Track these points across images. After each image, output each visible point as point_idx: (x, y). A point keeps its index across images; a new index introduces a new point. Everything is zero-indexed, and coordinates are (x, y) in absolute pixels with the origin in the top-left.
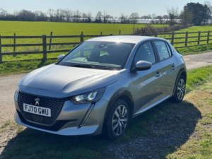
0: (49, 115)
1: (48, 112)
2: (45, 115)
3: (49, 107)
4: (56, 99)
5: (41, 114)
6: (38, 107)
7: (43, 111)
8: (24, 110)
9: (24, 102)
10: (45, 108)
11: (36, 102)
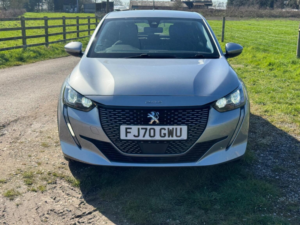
0: (184, 136)
1: (182, 132)
2: (175, 138)
3: (183, 123)
4: (193, 108)
5: (167, 138)
6: (157, 128)
7: (171, 133)
8: (123, 137)
9: (124, 123)
10: (175, 127)
11: (151, 119)
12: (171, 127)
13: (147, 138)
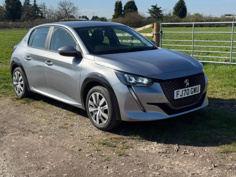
0: (199, 91)
2: (196, 93)
3: (199, 83)
5: (193, 94)
6: (190, 89)
7: (195, 90)
8: (175, 98)
9: (176, 89)
10: (196, 86)
11: (186, 84)
12: (195, 87)
13: (186, 96)
